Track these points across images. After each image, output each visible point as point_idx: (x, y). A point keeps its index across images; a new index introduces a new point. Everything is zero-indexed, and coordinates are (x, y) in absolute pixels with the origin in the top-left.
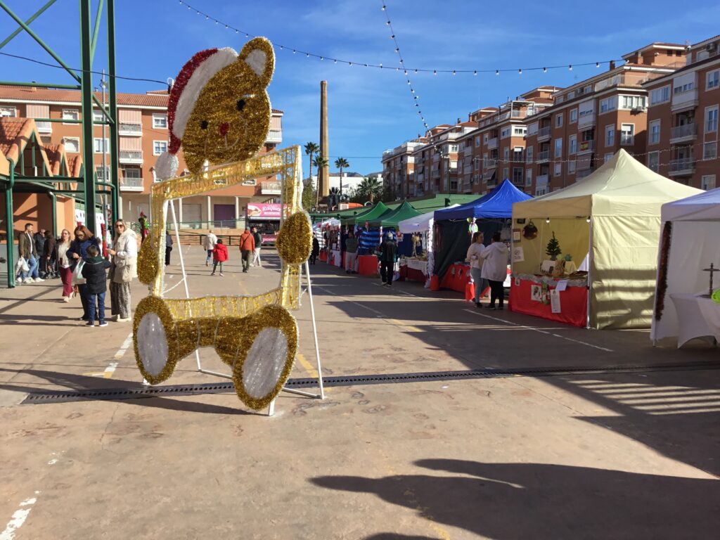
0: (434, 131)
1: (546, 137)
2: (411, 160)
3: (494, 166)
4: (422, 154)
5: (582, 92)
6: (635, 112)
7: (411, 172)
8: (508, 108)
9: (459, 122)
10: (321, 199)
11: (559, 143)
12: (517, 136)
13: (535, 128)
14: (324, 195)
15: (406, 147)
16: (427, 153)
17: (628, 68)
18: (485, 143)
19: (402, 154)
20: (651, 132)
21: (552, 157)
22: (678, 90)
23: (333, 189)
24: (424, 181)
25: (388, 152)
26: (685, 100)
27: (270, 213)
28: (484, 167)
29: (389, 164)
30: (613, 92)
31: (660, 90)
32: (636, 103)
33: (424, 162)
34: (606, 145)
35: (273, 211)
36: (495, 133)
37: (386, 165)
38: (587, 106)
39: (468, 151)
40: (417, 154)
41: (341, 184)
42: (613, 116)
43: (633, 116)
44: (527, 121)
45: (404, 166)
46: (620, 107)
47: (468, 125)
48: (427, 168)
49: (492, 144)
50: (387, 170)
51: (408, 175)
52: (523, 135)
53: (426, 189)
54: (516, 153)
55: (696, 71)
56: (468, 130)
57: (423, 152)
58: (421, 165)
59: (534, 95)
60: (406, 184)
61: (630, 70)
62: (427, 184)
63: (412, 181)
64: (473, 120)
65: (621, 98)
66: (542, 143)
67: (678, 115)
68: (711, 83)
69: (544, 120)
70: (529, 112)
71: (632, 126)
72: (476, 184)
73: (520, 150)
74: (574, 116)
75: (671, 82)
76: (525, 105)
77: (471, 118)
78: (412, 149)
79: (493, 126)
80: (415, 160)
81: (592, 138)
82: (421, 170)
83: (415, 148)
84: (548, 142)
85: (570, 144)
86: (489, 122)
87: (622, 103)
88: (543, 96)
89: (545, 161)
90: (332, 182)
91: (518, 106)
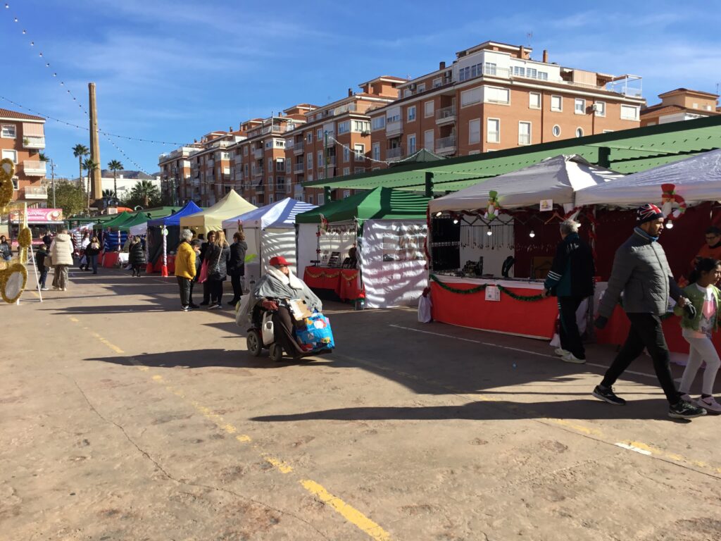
0: (210, 137)
1: (299, 152)
2: (187, 164)
3: (261, 174)
5: (326, 114)
6: (364, 135)
7: (188, 176)
8: (269, 123)
9: (231, 131)
10: (93, 201)
11: (310, 156)
12: (279, 148)
14: (97, 197)
15: (182, 152)
16: (202, 158)
17: (359, 97)
18: (252, 153)
19: (178, 158)
21: (305, 167)
22: (389, 120)
24: (200, 185)
25: (164, 155)
26: (394, 129)
28: (252, 174)
29: (166, 167)
31: (379, 118)
32: (366, 127)
33: (199, 167)
34: (344, 161)
36: (260, 145)
37: (163, 168)
38: (329, 126)
40: (192, 159)
41: (115, 186)
42: (347, 138)
43: (363, 138)
44: (286, 136)
45: (181, 170)
46: (353, 130)
48: (202, 173)
49: (258, 154)
50: (165, 173)
51: (185, 180)
52: (284, 147)
53: (203, 193)
54: (279, 163)
55: (401, 106)
57: (198, 158)
58: (197, 170)
60: (183, 188)
62: (203, 188)
63: (189, 185)
65: (353, 122)
66: (298, 157)
67: (391, 139)
68: (410, 116)
69: (298, 136)
70: (289, 128)
71: (363, 146)
73: (281, 161)
74: (320, 135)
75: (385, 113)
76: (285, 121)
77: (242, 128)
78: (187, 154)
80: (191, 164)
81: (335, 155)
82: (196, 175)
83: (190, 153)
84: (302, 155)
85: (318, 157)
86: (256, 134)
87: (354, 127)
88: (301, 113)
89: (300, 171)
90: (106, 184)
91: (278, 122)
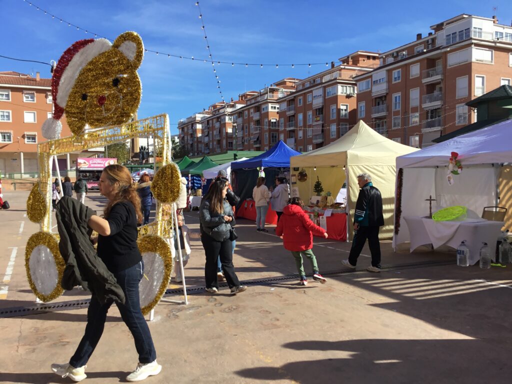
0: (215, 107)
1: (292, 113)
2: (199, 127)
3: (258, 132)
4: (206, 122)
5: (314, 83)
6: (348, 97)
7: (199, 135)
8: (265, 92)
9: (232, 101)
10: (133, 154)
11: (300, 116)
12: (273, 111)
13: (284, 106)
14: (135, 151)
15: (195, 117)
16: (211, 122)
17: (343, 67)
18: (251, 116)
19: (192, 123)
20: (359, 110)
21: (296, 125)
22: (375, 82)
23: (142, 147)
24: (209, 141)
25: (182, 121)
26: (380, 89)
27: (96, 165)
28: (251, 132)
29: (183, 129)
30: (334, 83)
31: (364, 82)
32: (349, 90)
33: (208, 128)
34: (331, 118)
35: (98, 163)
36: (258, 109)
37: (181, 130)
38: (318, 92)
39: (240, 120)
40: (203, 122)
41: (148, 143)
42: (335, 99)
43: (347, 99)
44: (279, 101)
45: (195, 131)
46: (339, 93)
47: (239, 103)
48: (211, 132)
49: (256, 117)
50: (182, 134)
51: (197, 138)
52: (277, 110)
53: (211, 147)
54: (273, 122)
55: (386, 70)
56: (239, 106)
57: (208, 121)
58: (207, 130)
59: (282, 84)
60: (196, 144)
61: (344, 69)
62: (211, 144)
63: (201, 142)
64: (242, 99)
65: (340, 87)
66: (290, 117)
67: (376, 98)
68: (395, 78)
69: (291, 101)
70: (280, 95)
71: (347, 106)
72: (246, 143)
73: (274, 121)
74: (309, 99)
75: (371, 77)
76: (277, 90)
77: (240, 98)
78: (200, 119)
79: (256, 104)
80: (202, 127)
81: (322, 114)
82: (206, 134)
83: (202, 118)
84: (294, 116)
85: (308, 116)
86: (253, 101)
87: (341, 90)
88: (288, 84)
89: (292, 128)
90: (142, 142)
91: (272, 91)
